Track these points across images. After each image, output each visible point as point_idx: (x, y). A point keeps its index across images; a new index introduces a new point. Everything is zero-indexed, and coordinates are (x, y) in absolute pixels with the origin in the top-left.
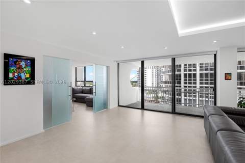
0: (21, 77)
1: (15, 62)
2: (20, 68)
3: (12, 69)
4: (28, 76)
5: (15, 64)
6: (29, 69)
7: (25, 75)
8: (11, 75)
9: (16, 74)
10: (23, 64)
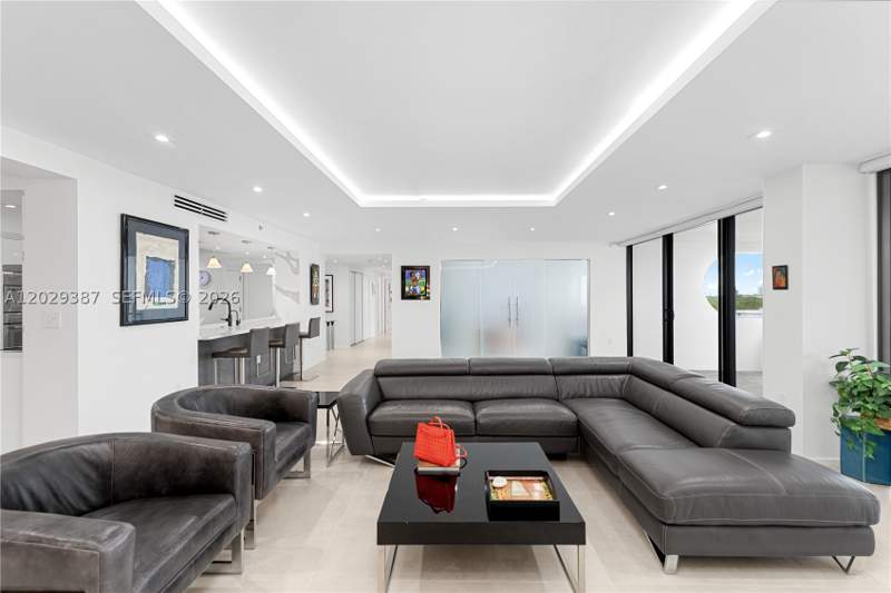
2: (415, 280)
8: (407, 289)
10: (418, 275)
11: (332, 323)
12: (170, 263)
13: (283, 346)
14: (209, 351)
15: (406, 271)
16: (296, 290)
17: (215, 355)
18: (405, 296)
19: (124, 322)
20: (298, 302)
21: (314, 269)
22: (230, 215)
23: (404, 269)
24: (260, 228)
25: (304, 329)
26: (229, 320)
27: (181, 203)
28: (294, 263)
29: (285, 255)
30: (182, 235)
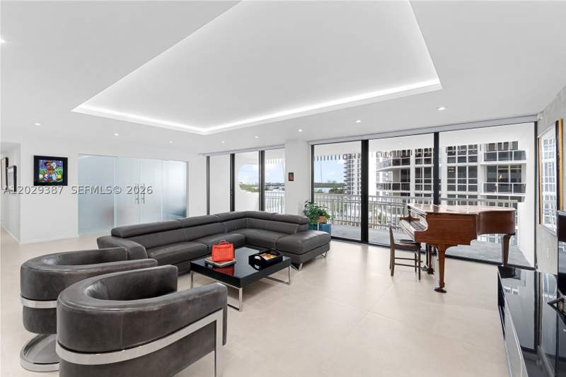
0: (51, 178)
1: (45, 164)
2: (51, 169)
3: (41, 170)
4: (60, 177)
5: (46, 165)
6: (61, 169)
7: (57, 176)
8: (41, 176)
9: (46, 175)
10: (54, 164)
15: (40, 160)
18: (38, 183)
23: (37, 158)
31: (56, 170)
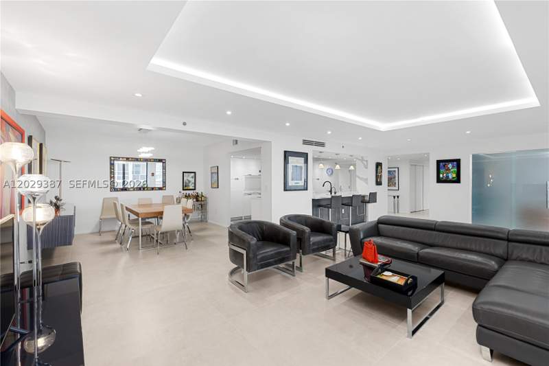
0: (448, 177)
1: (444, 166)
2: (448, 169)
3: (442, 170)
4: (454, 176)
6: (456, 170)
7: (452, 176)
8: (441, 176)
9: (445, 175)
10: (450, 166)
11: (398, 197)
12: (301, 167)
13: (351, 206)
14: (317, 204)
15: (441, 164)
16: (365, 177)
17: (320, 206)
18: (439, 180)
19: (285, 190)
20: (367, 183)
21: (379, 165)
22: (326, 145)
23: (438, 162)
24: (343, 147)
25: (367, 199)
26: (331, 191)
27: (306, 142)
28: (365, 163)
29: (360, 158)
30: (305, 156)
31: (452, 170)
